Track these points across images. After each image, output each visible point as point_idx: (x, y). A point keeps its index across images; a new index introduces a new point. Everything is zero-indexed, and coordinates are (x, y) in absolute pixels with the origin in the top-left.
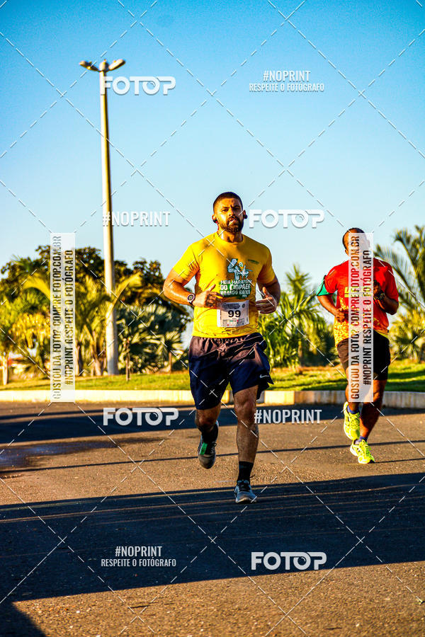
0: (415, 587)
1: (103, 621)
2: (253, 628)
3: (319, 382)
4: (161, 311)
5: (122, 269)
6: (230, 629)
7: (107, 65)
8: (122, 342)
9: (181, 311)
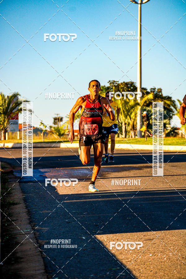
5: (145, 91)
7: (142, 1)
9: (171, 111)
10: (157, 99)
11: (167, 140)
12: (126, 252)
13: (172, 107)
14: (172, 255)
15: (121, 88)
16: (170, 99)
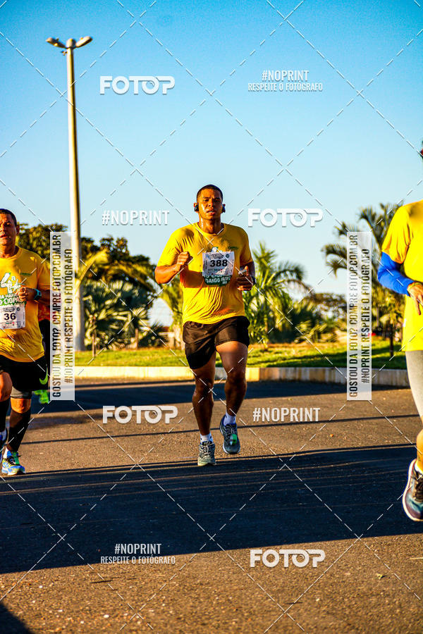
0: (375, 562)
1: (66, 596)
2: (214, 602)
3: (285, 359)
4: (128, 287)
5: (89, 245)
6: (191, 604)
7: (74, 42)
8: (88, 318)
9: (148, 288)
10: (116, 262)
11: (141, 355)
12: (51, 612)
13: (150, 281)
14: (154, 614)
15: (34, 239)
16: (145, 263)
